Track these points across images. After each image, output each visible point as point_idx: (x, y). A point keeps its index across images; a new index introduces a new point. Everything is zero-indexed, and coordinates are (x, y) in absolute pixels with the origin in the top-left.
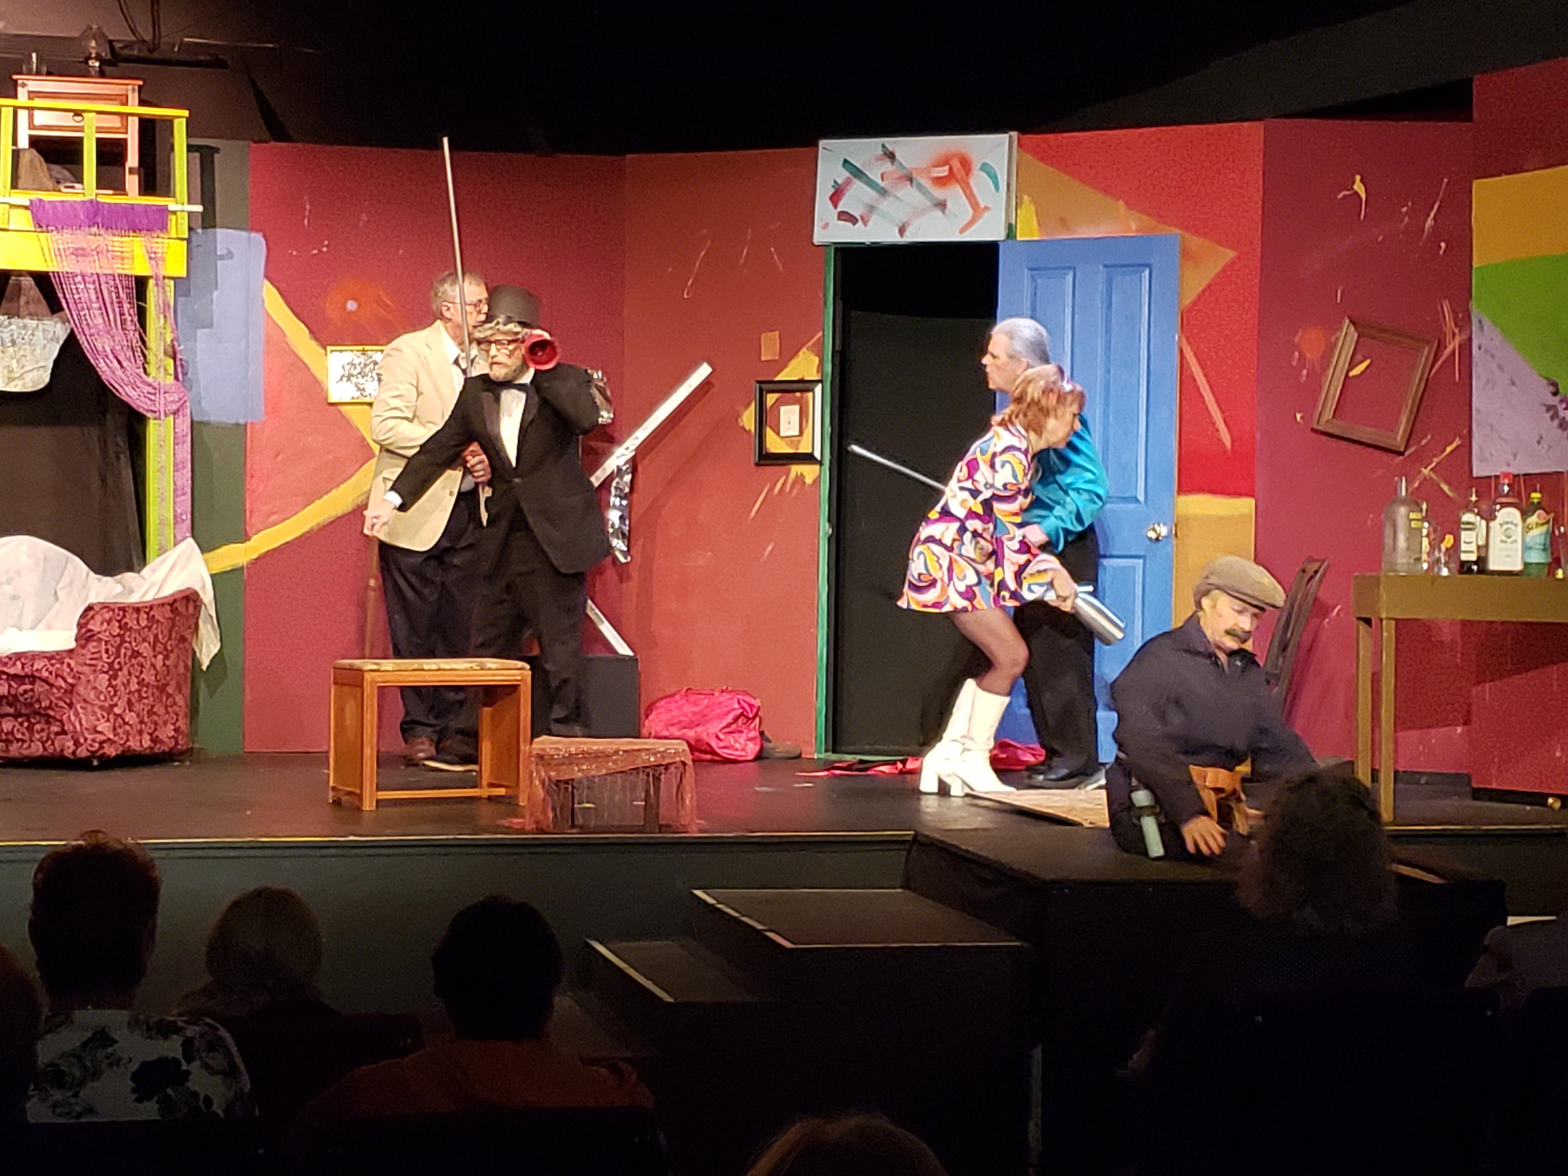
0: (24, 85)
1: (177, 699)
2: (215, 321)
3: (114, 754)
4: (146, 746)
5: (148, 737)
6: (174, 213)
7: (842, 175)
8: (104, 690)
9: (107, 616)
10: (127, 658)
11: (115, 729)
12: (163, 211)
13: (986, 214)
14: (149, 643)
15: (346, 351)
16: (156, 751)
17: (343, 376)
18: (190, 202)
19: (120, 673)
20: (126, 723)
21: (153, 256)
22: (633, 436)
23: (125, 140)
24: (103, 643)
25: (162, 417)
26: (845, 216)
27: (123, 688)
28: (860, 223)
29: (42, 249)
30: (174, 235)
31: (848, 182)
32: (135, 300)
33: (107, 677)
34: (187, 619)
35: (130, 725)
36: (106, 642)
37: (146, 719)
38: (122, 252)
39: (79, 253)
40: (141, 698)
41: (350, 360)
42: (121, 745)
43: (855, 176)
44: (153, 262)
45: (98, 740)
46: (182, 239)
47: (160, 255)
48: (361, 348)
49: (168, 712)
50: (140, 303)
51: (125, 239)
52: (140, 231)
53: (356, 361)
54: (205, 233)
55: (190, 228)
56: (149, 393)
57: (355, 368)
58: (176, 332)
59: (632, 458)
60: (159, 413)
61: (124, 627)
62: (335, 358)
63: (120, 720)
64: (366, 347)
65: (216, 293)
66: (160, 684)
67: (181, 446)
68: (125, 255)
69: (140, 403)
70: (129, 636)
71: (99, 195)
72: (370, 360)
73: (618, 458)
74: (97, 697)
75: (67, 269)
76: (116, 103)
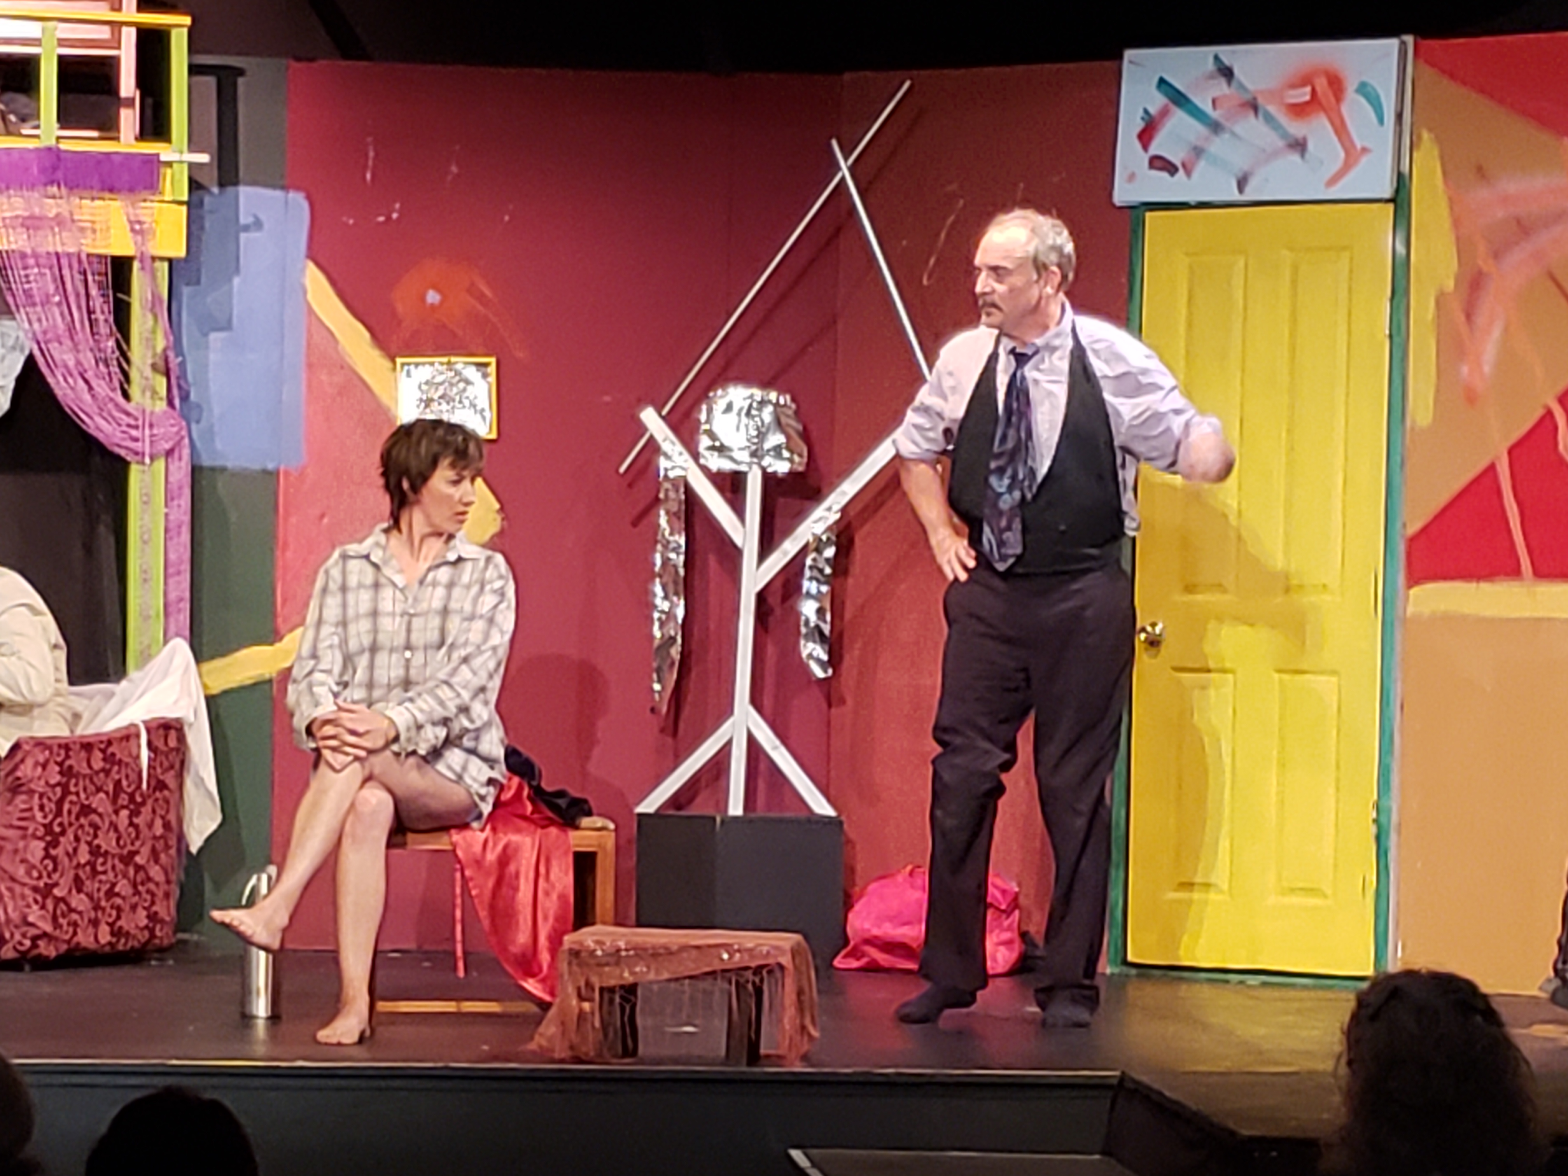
1: (152, 874)
2: (235, 321)
3: (53, 954)
4: (103, 941)
5: (107, 929)
6: (169, 164)
7: (1156, 102)
8: (38, 864)
9: (41, 759)
10: (73, 816)
11: (55, 918)
12: (153, 164)
13: (1364, 160)
14: (107, 793)
15: (424, 364)
16: (120, 947)
17: (421, 400)
18: (192, 148)
19: (62, 839)
20: (72, 910)
21: (137, 227)
22: (839, 490)
23: (117, 56)
24: (36, 796)
25: (147, 460)
26: (1160, 163)
27: (66, 860)
28: (1181, 172)
30: (168, 197)
31: (1164, 113)
32: (111, 293)
33: (42, 844)
34: (167, 758)
35: (80, 913)
36: (41, 796)
37: (103, 903)
38: (93, 222)
39: (33, 223)
40: (95, 872)
41: (429, 377)
42: (65, 941)
43: (1176, 103)
44: (139, 238)
45: (29, 935)
46: (180, 203)
47: (145, 226)
48: (445, 360)
49: (137, 893)
50: (120, 295)
51: (98, 203)
52: (119, 191)
53: (439, 379)
54: (221, 193)
55: (194, 185)
56: (129, 426)
57: (437, 389)
58: (171, 338)
59: (837, 522)
60: (143, 454)
61: (67, 772)
62: (408, 374)
63: (62, 906)
64: (453, 359)
65: (236, 281)
66: (125, 852)
67: (176, 502)
68: (98, 227)
69: (116, 441)
70: (76, 785)
71: (59, 138)
72: (457, 378)
73: (816, 522)
74: (28, 873)
75: (15, 247)
76: (105, 5)
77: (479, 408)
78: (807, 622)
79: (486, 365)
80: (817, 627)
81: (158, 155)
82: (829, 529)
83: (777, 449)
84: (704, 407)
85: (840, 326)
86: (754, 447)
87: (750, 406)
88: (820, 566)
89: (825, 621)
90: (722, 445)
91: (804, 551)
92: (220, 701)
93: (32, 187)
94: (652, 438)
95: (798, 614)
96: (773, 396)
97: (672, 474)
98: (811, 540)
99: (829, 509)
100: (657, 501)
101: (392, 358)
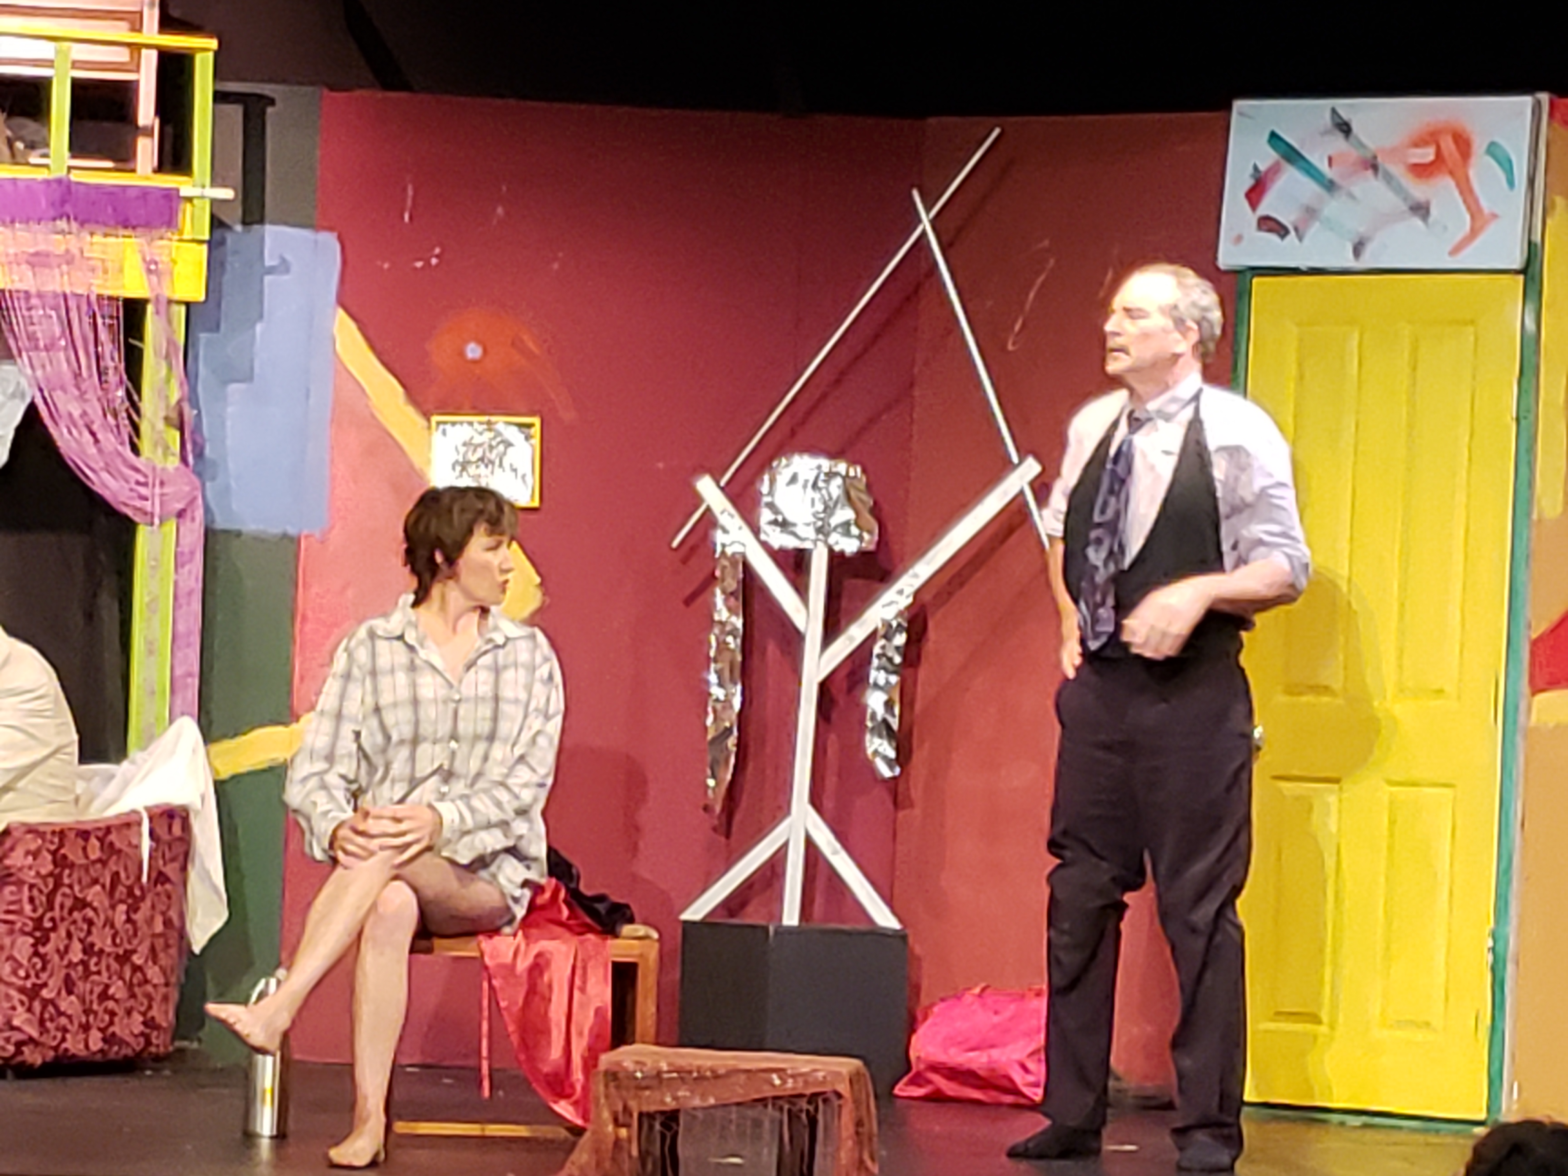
1: (150, 975)
2: (257, 370)
3: (39, 1061)
4: (94, 1048)
5: (98, 1035)
6: (190, 199)
7: (1267, 158)
8: (25, 962)
9: (33, 847)
10: (66, 911)
11: (42, 1022)
12: (171, 197)
13: (1493, 226)
14: (103, 886)
15: (461, 423)
16: (112, 1056)
17: (457, 462)
18: (214, 183)
19: (53, 935)
20: (60, 1014)
21: (153, 267)
22: (911, 572)
23: (136, 83)
24: (26, 888)
25: (157, 521)
26: (1269, 224)
27: (56, 958)
28: (1293, 235)
30: (186, 236)
31: (1276, 170)
32: (122, 338)
33: (31, 941)
34: (170, 848)
35: (70, 1017)
36: (32, 887)
37: (95, 1007)
38: (105, 261)
39: (39, 260)
40: (87, 973)
41: (467, 438)
42: (52, 1048)
43: (1289, 160)
44: (154, 278)
45: (13, 1040)
46: (201, 242)
47: (164, 267)
48: (485, 419)
49: (133, 996)
50: (131, 341)
51: (111, 240)
52: (134, 228)
53: (478, 440)
54: (244, 232)
55: (216, 223)
56: (138, 483)
57: (475, 451)
58: (186, 388)
59: (909, 608)
60: (152, 515)
61: (60, 861)
62: (444, 433)
63: (51, 1009)
64: (494, 419)
65: (259, 328)
66: (121, 952)
67: (187, 568)
68: (110, 267)
69: (122, 499)
70: (70, 876)
71: (70, 168)
72: (499, 439)
73: (884, 606)
74: (15, 973)
75: (18, 286)
76: (124, 25)
77: (520, 474)
78: (873, 716)
79: (530, 426)
80: (885, 721)
81: (177, 190)
82: (900, 614)
83: (846, 526)
84: (766, 478)
85: (917, 392)
86: (820, 523)
87: (817, 478)
88: (890, 654)
89: (893, 715)
90: (784, 520)
91: (872, 637)
92: (228, 787)
93: (39, 221)
94: (708, 509)
95: (863, 708)
96: (842, 467)
97: (729, 551)
98: (880, 625)
99: (901, 592)
100: (711, 579)
101: (427, 415)
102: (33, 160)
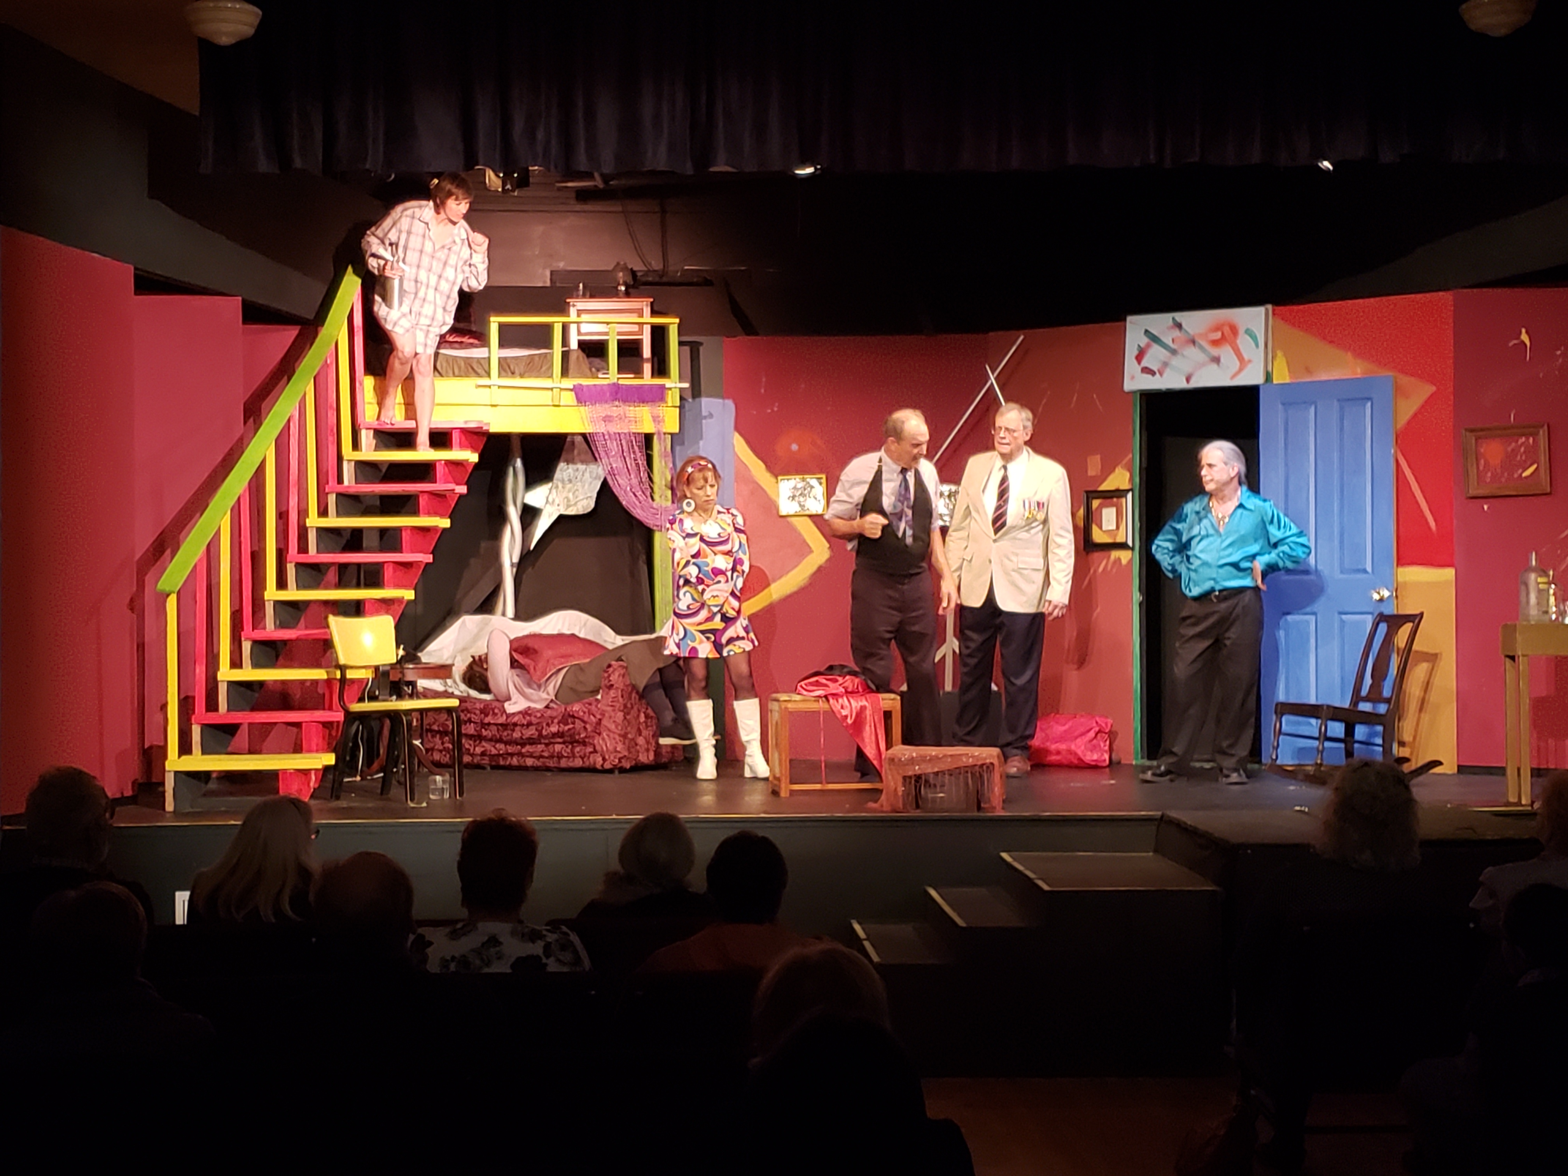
0: (574, 306)
3: (629, 765)
4: (651, 759)
5: (652, 753)
6: (670, 389)
7: (1144, 341)
12: (662, 388)
13: (1249, 366)
15: (791, 479)
18: (680, 381)
21: (656, 419)
23: (642, 340)
26: (1146, 370)
28: (1158, 375)
29: (582, 418)
30: (670, 404)
31: (1148, 346)
32: (645, 450)
38: (635, 417)
39: (607, 419)
41: (794, 486)
43: (1154, 341)
44: (657, 424)
46: (676, 407)
47: (660, 418)
48: (800, 477)
50: (648, 452)
51: (637, 409)
52: (647, 402)
53: (799, 486)
54: (693, 401)
55: (682, 398)
56: (654, 513)
57: (798, 491)
62: (784, 484)
63: (632, 743)
64: (806, 476)
65: (701, 443)
68: (638, 419)
69: (647, 519)
71: (618, 379)
72: (808, 485)
75: (598, 431)
76: (636, 315)
77: (818, 500)
79: (821, 478)
81: (664, 385)
93: (606, 402)
101: (776, 477)
102: (600, 376)
